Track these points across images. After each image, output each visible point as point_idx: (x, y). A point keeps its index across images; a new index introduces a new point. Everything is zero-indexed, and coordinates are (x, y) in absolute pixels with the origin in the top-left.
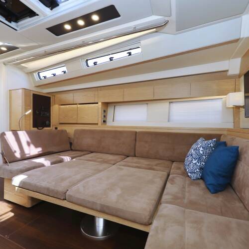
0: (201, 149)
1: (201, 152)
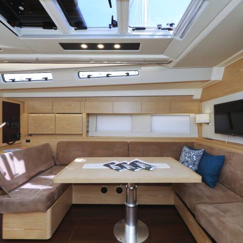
0: (195, 157)
1: (195, 159)
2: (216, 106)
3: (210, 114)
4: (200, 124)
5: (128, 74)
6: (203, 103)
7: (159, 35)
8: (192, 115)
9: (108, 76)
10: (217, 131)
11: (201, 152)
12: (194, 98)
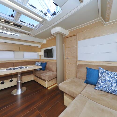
1: (40, 65)
2: (45, 50)
3: (43, 52)
4: (40, 55)
5: (14, 35)
8: (38, 52)
11: (41, 62)
12: (39, 47)
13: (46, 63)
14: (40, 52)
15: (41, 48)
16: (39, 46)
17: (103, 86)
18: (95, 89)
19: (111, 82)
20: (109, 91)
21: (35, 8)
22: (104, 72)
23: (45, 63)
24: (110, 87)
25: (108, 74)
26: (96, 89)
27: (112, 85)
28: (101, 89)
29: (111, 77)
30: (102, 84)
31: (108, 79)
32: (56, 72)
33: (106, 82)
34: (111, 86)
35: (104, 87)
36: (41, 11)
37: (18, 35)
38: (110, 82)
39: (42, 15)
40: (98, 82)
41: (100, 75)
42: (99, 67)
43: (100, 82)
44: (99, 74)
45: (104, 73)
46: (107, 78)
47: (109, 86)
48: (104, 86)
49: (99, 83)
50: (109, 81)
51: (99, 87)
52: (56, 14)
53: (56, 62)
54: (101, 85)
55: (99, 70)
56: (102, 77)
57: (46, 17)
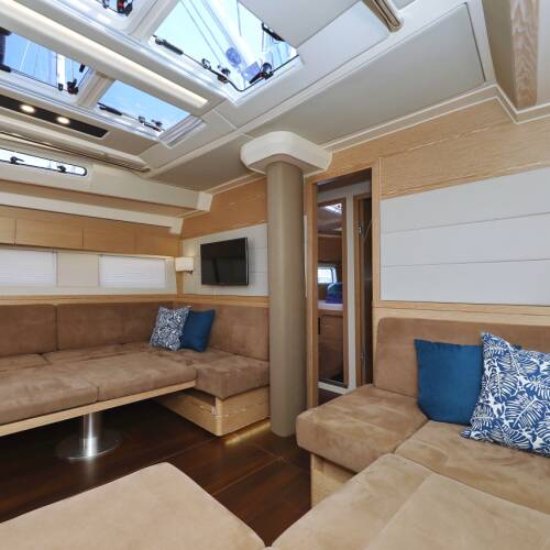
2: (203, 247)
3: (194, 258)
4: (180, 274)
5: (63, 170)
6: (184, 242)
7: (141, 130)
8: (169, 259)
9: (14, 161)
10: (204, 282)
11: (185, 310)
12: (173, 231)
13: (211, 316)
14: (179, 254)
15: (182, 237)
16: (175, 224)
17: (503, 416)
18: (468, 437)
19: (540, 398)
20: (534, 440)
21: (180, 52)
22: (507, 351)
23: (210, 312)
24: (536, 421)
25: (523, 362)
26: (473, 434)
27: (544, 409)
28: (496, 435)
29: (537, 372)
30: (496, 407)
31: (524, 382)
32: (268, 360)
33: (515, 398)
34: (542, 415)
35: (506, 423)
36: (204, 64)
37: (82, 171)
38: (536, 399)
39: (206, 79)
40: (481, 401)
41: (486, 367)
42: (483, 334)
43: (488, 402)
44: (486, 362)
45: (506, 359)
46: (521, 378)
47: (531, 419)
48: (507, 419)
49: (486, 405)
50: (531, 393)
51: (484, 428)
52: (271, 74)
53: (268, 309)
54: (495, 413)
55: (483, 346)
56: (499, 376)
57: (224, 91)
